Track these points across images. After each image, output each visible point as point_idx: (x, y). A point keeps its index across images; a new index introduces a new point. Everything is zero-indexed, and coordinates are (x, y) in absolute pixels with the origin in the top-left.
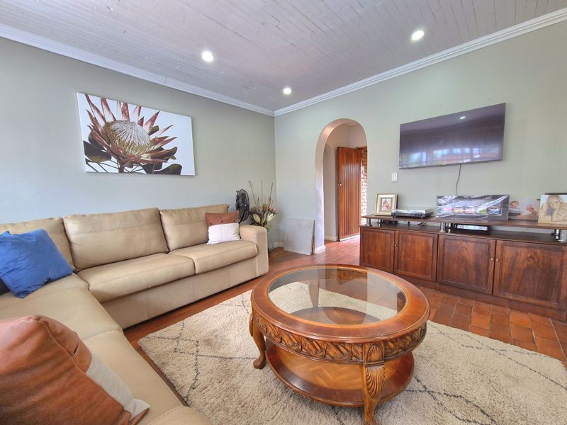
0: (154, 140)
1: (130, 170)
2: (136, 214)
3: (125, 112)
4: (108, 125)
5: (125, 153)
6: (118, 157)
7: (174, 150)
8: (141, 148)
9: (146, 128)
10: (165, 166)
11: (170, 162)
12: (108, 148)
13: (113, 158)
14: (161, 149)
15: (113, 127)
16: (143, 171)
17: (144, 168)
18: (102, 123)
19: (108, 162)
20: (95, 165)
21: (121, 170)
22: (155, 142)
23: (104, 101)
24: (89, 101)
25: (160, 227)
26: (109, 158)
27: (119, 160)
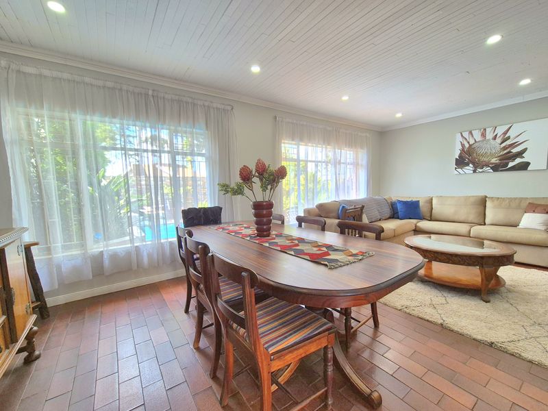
0: (504, 147)
1: (481, 170)
2: (467, 198)
3: (484, 135)
4: (470, 146)
5: (479, 160)
6: (473, 164)
7: (525, 150)
8: (492, 155)
9: (499, 140)
10: (511, 164)
11: (518, 161)
12: (469, 159)
13: (471, 165)
14: (510, 152)
15: (473, 146)
16: (491, 171)
17: (492, 168)
18: (467, 145)
19: (467, 168)
20: (459, 170)
21: (474, 171)
22: (505, 148)
23: (471, 133)
24: (462, 136)
25: (483, 208)
26: (468, 165)
27: (474, 165)
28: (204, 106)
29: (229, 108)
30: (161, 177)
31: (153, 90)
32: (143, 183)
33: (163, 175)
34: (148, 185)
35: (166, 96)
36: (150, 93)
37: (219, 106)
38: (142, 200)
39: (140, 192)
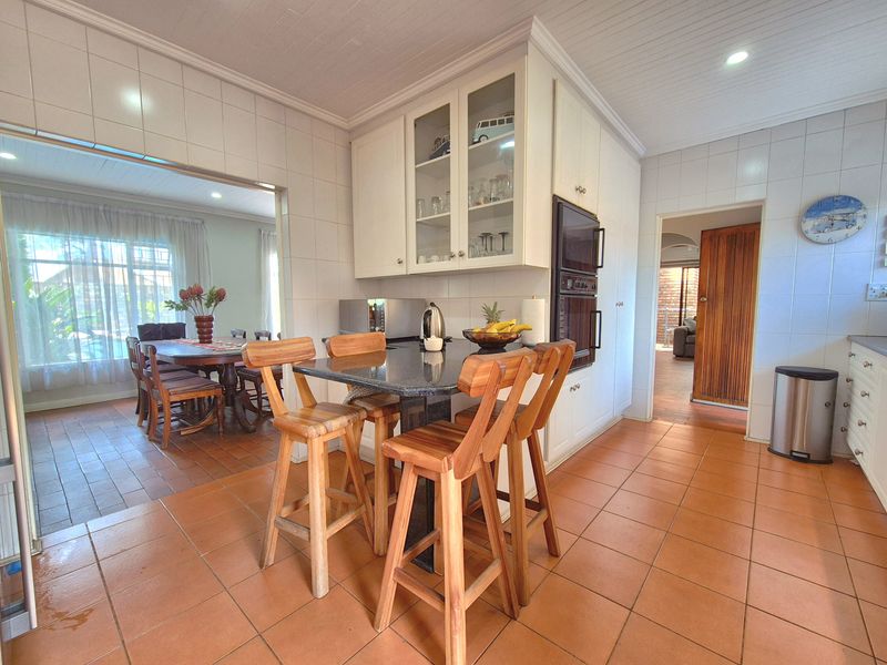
28: (167, 220)
29: (199, 222)
30: (114, 285)
31: (105, 205)
32: (92, 294)
33: (116, 283)
34: (98, 297)
35: (120, 210)
36: (101, 208)
37: (186, 220)
38: (90, 317)
39: (88, 307)
